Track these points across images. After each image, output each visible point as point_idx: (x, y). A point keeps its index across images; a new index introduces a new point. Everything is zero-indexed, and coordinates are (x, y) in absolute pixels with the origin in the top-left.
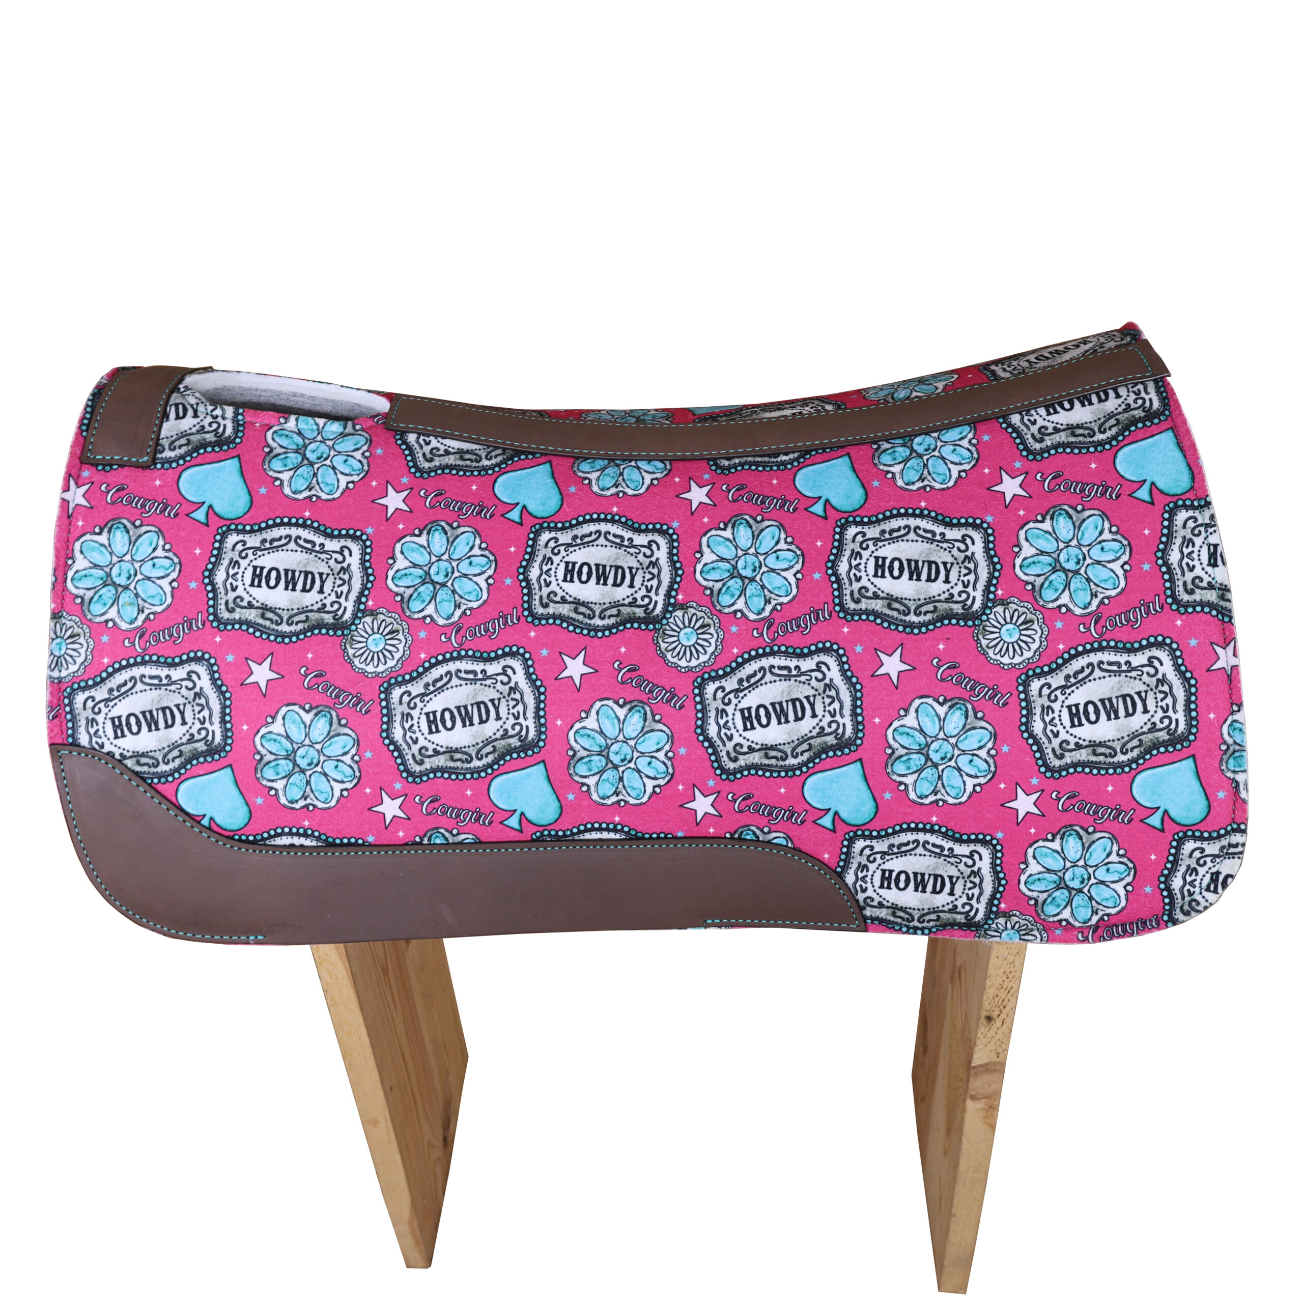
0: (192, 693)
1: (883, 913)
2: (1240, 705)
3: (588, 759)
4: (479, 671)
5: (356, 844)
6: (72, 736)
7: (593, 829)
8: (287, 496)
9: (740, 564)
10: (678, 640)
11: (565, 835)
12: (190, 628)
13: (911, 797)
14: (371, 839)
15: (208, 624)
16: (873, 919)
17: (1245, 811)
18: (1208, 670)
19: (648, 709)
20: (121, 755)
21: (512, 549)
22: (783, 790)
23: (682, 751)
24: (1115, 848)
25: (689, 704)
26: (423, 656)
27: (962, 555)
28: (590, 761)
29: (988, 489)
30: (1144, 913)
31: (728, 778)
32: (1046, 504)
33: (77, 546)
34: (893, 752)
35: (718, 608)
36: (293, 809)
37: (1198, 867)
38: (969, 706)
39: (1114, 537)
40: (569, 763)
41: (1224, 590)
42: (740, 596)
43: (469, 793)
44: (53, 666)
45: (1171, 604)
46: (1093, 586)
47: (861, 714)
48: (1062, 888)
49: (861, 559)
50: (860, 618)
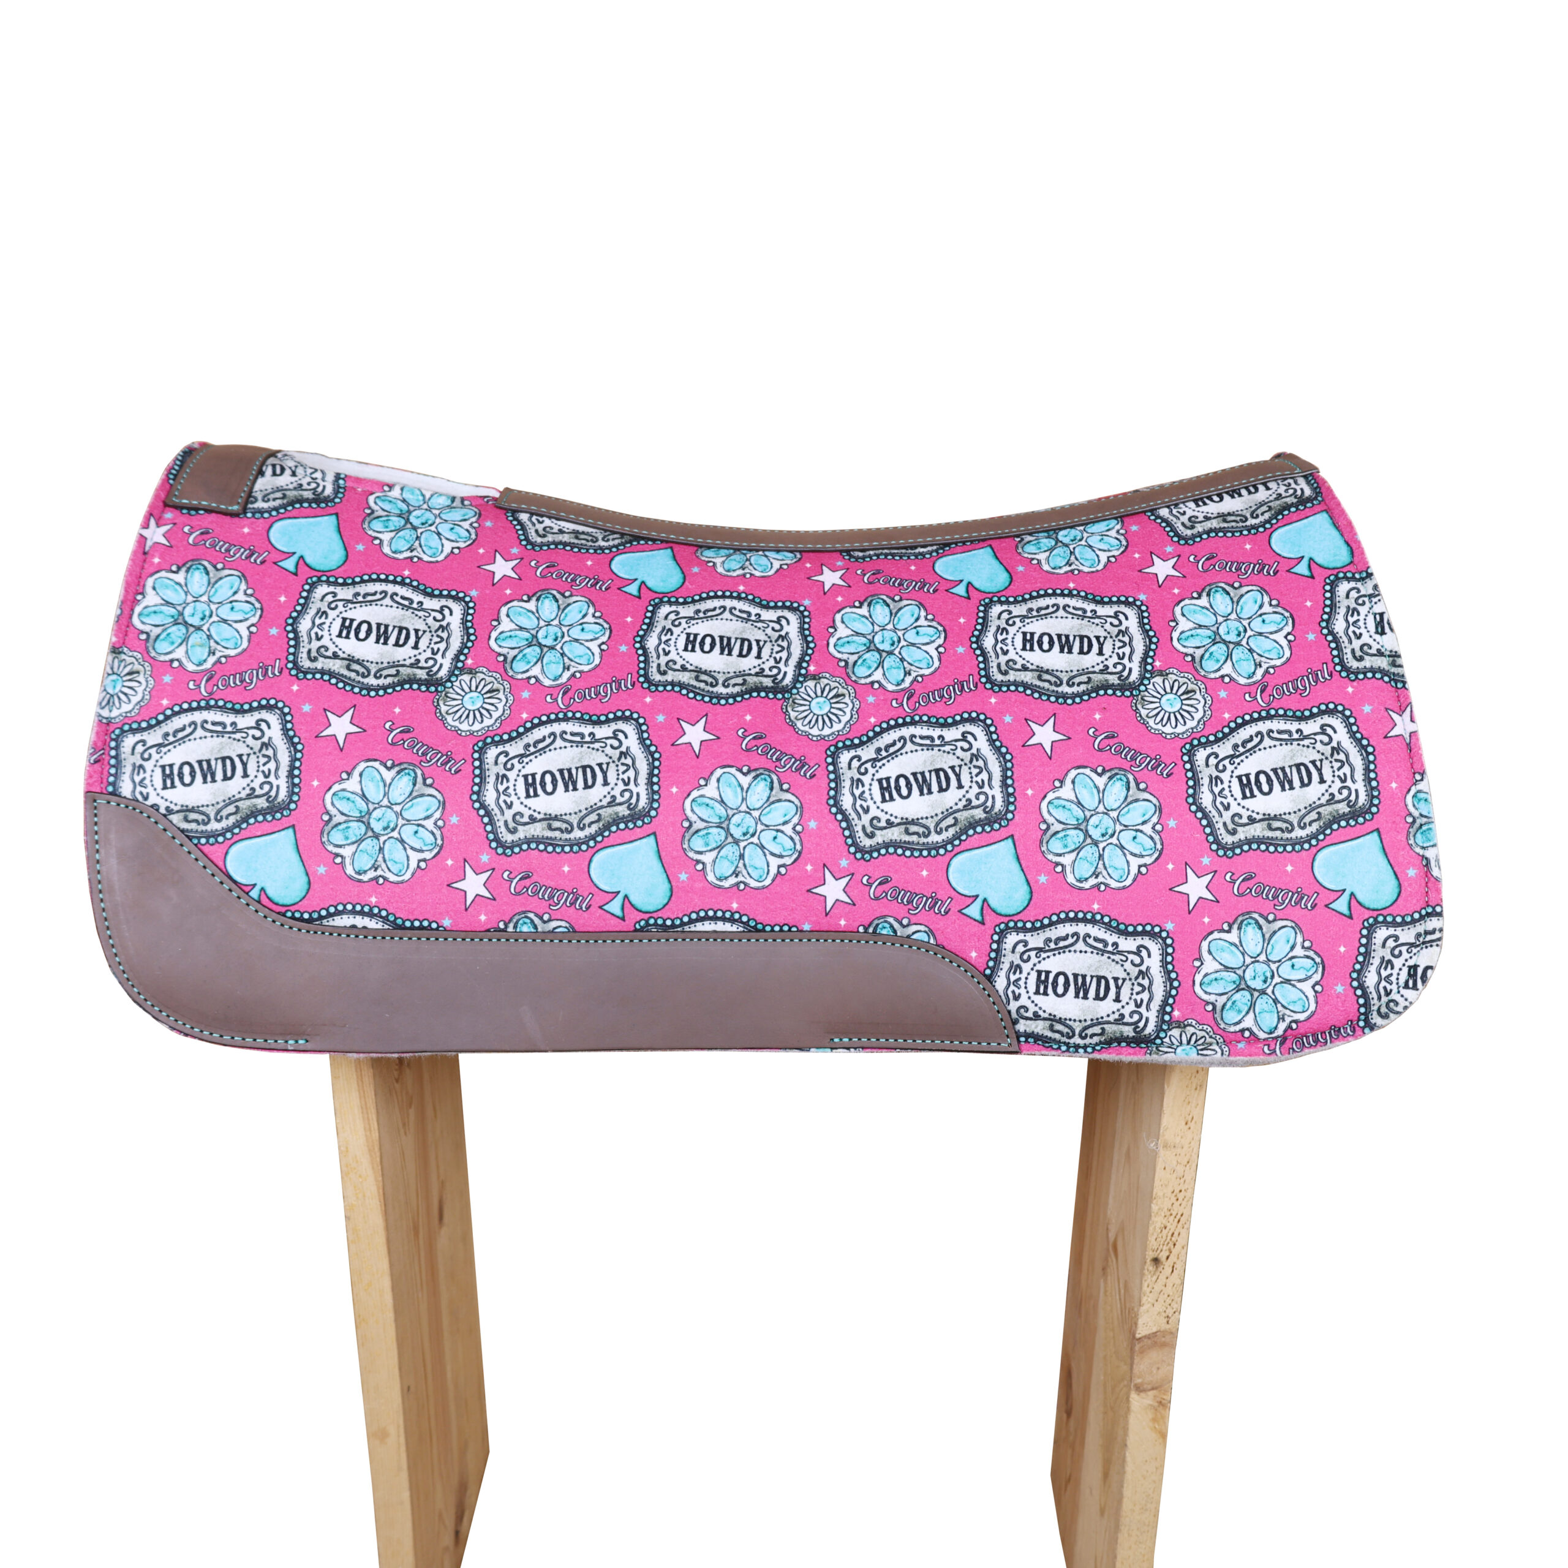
0: (259, 743)
1: (1039, 1027)
2: (1423, 774)
3: (705, 832)
4: (586, 734)
5: (429, 928)
6: (114, 784)
7: (707, 918)
8: (386, 555)
9: (877, 639)
10: (810, 709)
11: (673, 926)
12: (265, 674)
13: (1069, 880)
14: (447, 923)
15: (285, 671)
16: (1027, 1035)
17: (1438, 891)
18: (1386, 737)
19: (775, 778)
20: (167, 809)
21: (629, 619)
22: (925, 873)
23: (813, 824)
24: (1300, 939)
25: (821, 773)
26: (525, 716)
27: (1116, 630)
28: (708, 834)
29: (1140, 571)
30: (1337, 1018)
31: (863, 858)
32: (1202, 583)
33: (150, 582)
34: (1048, 828)
35: (854, 678)
36: (360, 881)
37: (1393, 959)
38: (1131, 777)
39: (1275, 610)
40: (683, 836)
41: (1395, 656)
42: (877, 668)
43: (566, 869)
44: (104, 704)
45: (1340, 672)
46: (1256, 656)
47: (1011, 786)
48: (1243, 989)
49: (1007, 634)
50: (1008, 689)
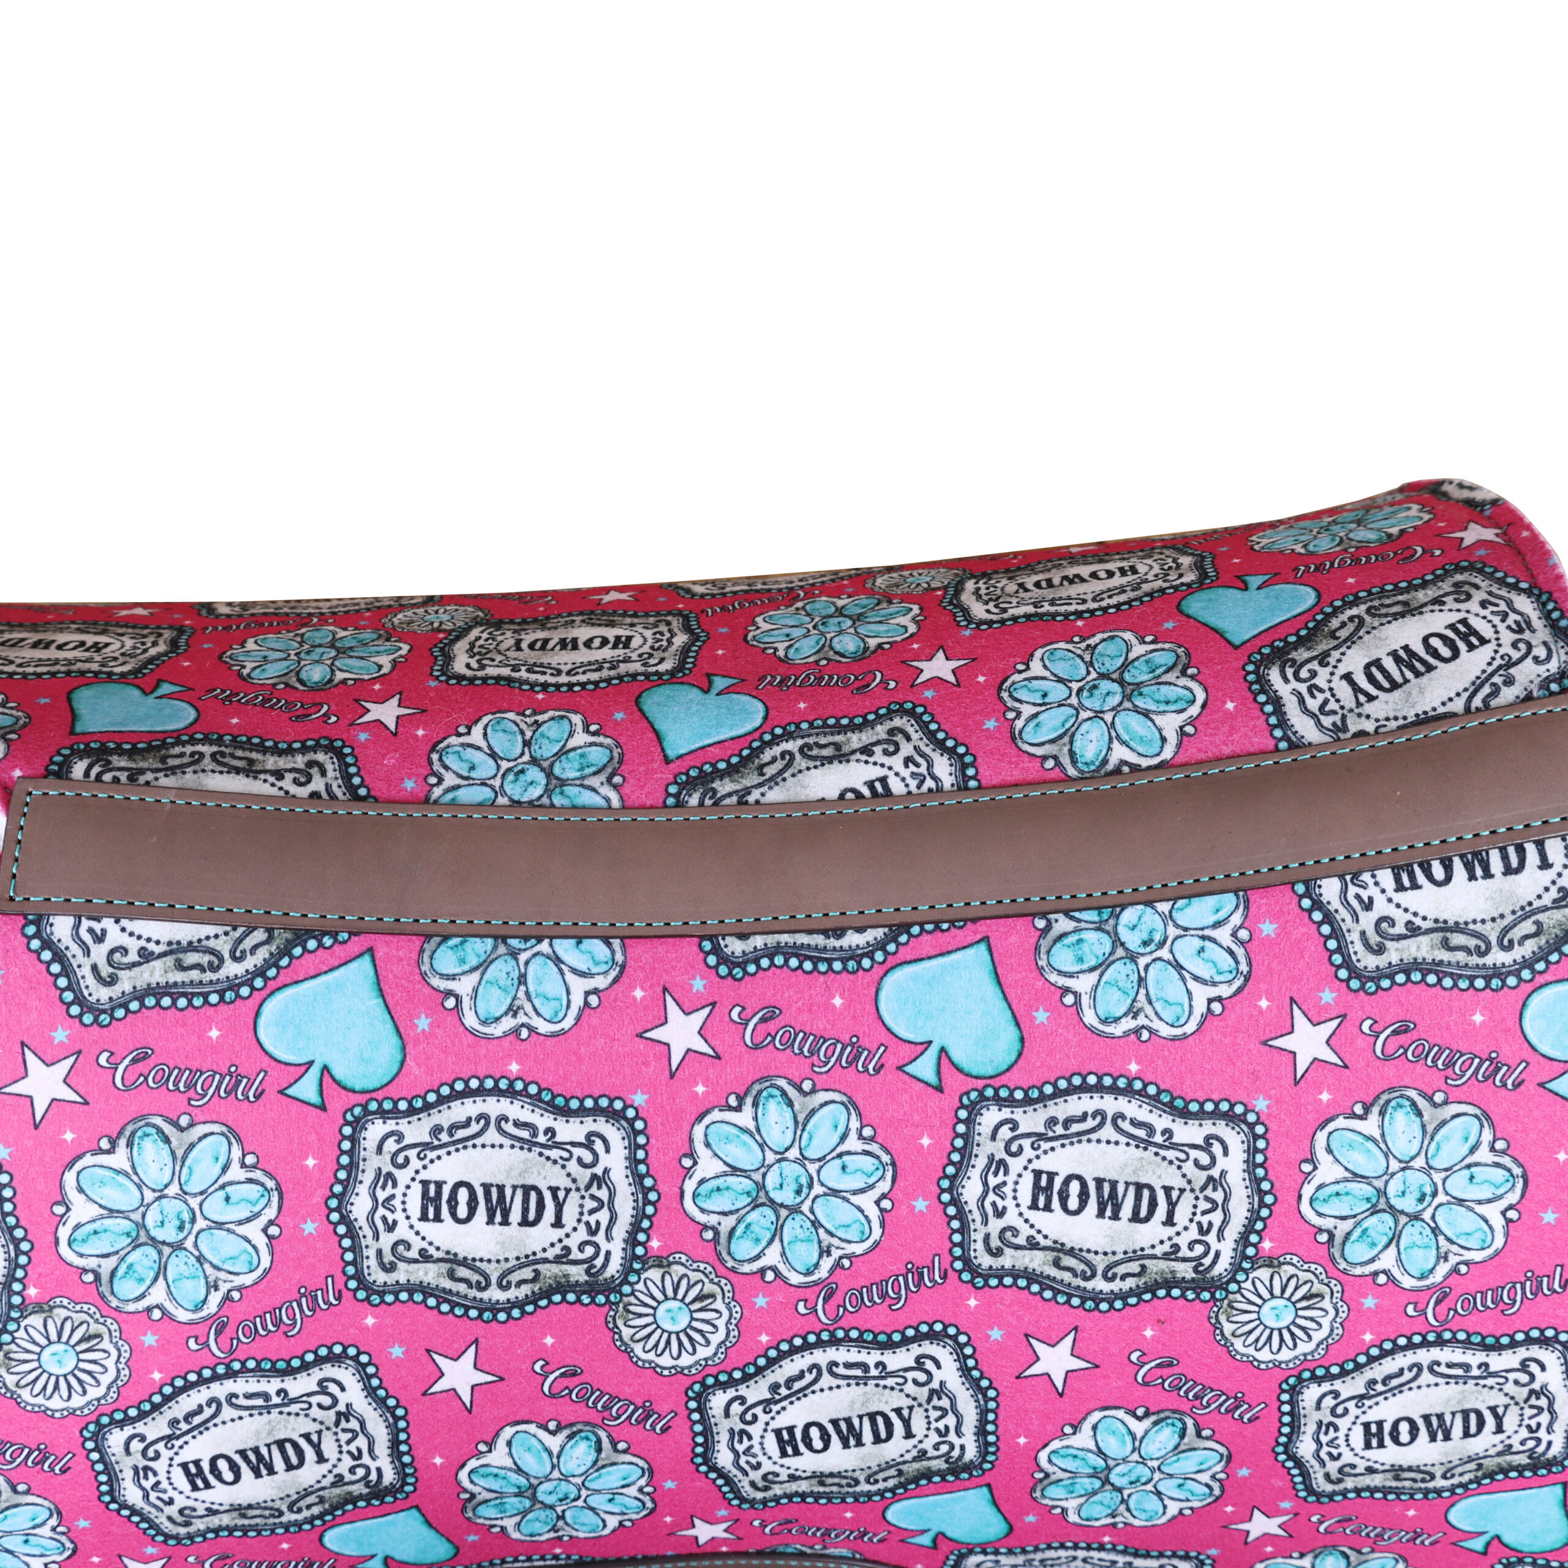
3: (498, 1501)
4: (273, 1392)
9: (772, 1180)
10: (655, 1322)
13: (1071, 1520)
19: (603, 1435)
22: (848, 1515)
23: (670, 1485)
25: (680, 1424)
26: (157, 1376)
27: (1203, 1176)
28: (502, 1503)
29: (1265, 1042)
31: (752, 1508)
32: (1375, 1084)
34: (1047, 1476)
35: (730, 1263)
38: (1189, 1421)
39: (1497, 1159)
40: (464, 1506)
42: (771, 1242)
43: (285, 1546)
46: (1443, 1242)
47: (993, 1433)
49: (1006, 1173)
50: (1001, 1283)
